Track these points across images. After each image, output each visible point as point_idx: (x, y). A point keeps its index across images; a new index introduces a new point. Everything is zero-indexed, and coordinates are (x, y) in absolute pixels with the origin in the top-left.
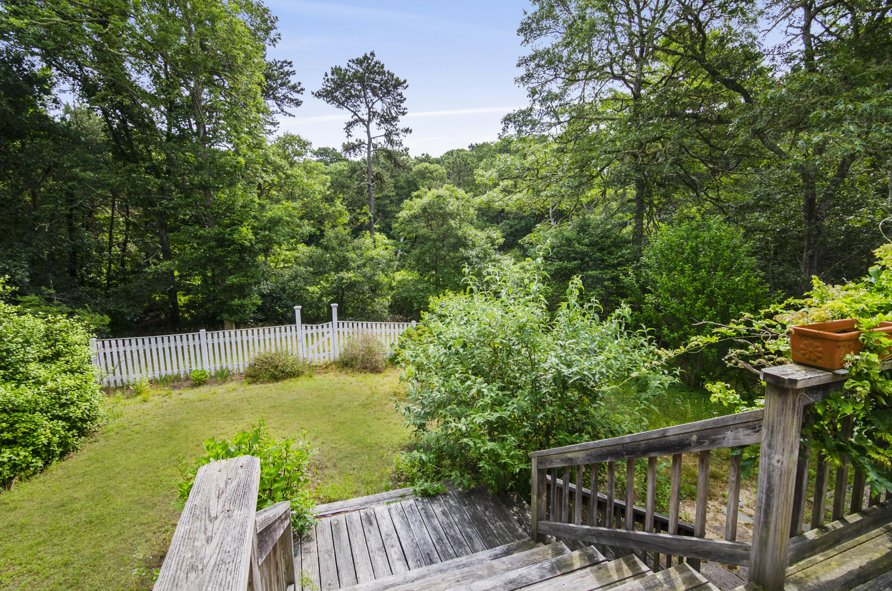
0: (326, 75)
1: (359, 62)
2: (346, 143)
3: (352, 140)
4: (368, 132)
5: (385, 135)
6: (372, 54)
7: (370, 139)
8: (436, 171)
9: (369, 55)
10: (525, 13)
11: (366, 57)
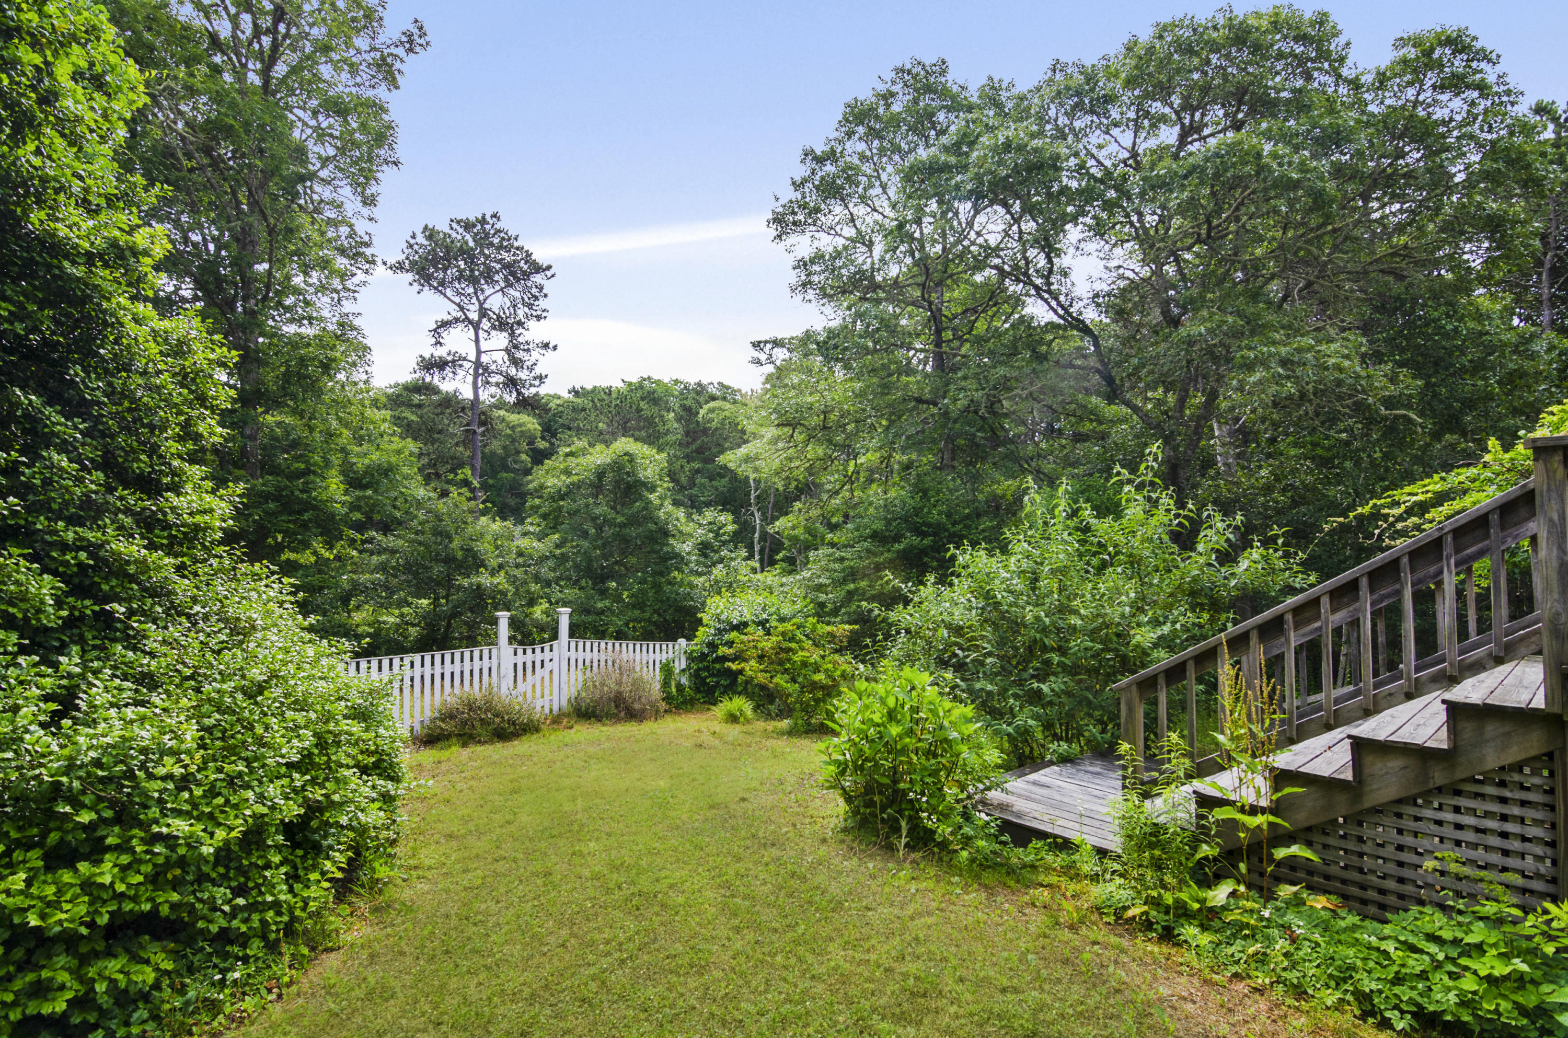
0: (414, 237)
1: (468, 226)
2: (427, 356)
3: (441, 352)
4: (477, 341)
5: (507, 350)
6: (494, 216)
7: (479, 352)
8: (520, 425)
9: (488, 218)
10: (777, 199)
11: (483, 221)
